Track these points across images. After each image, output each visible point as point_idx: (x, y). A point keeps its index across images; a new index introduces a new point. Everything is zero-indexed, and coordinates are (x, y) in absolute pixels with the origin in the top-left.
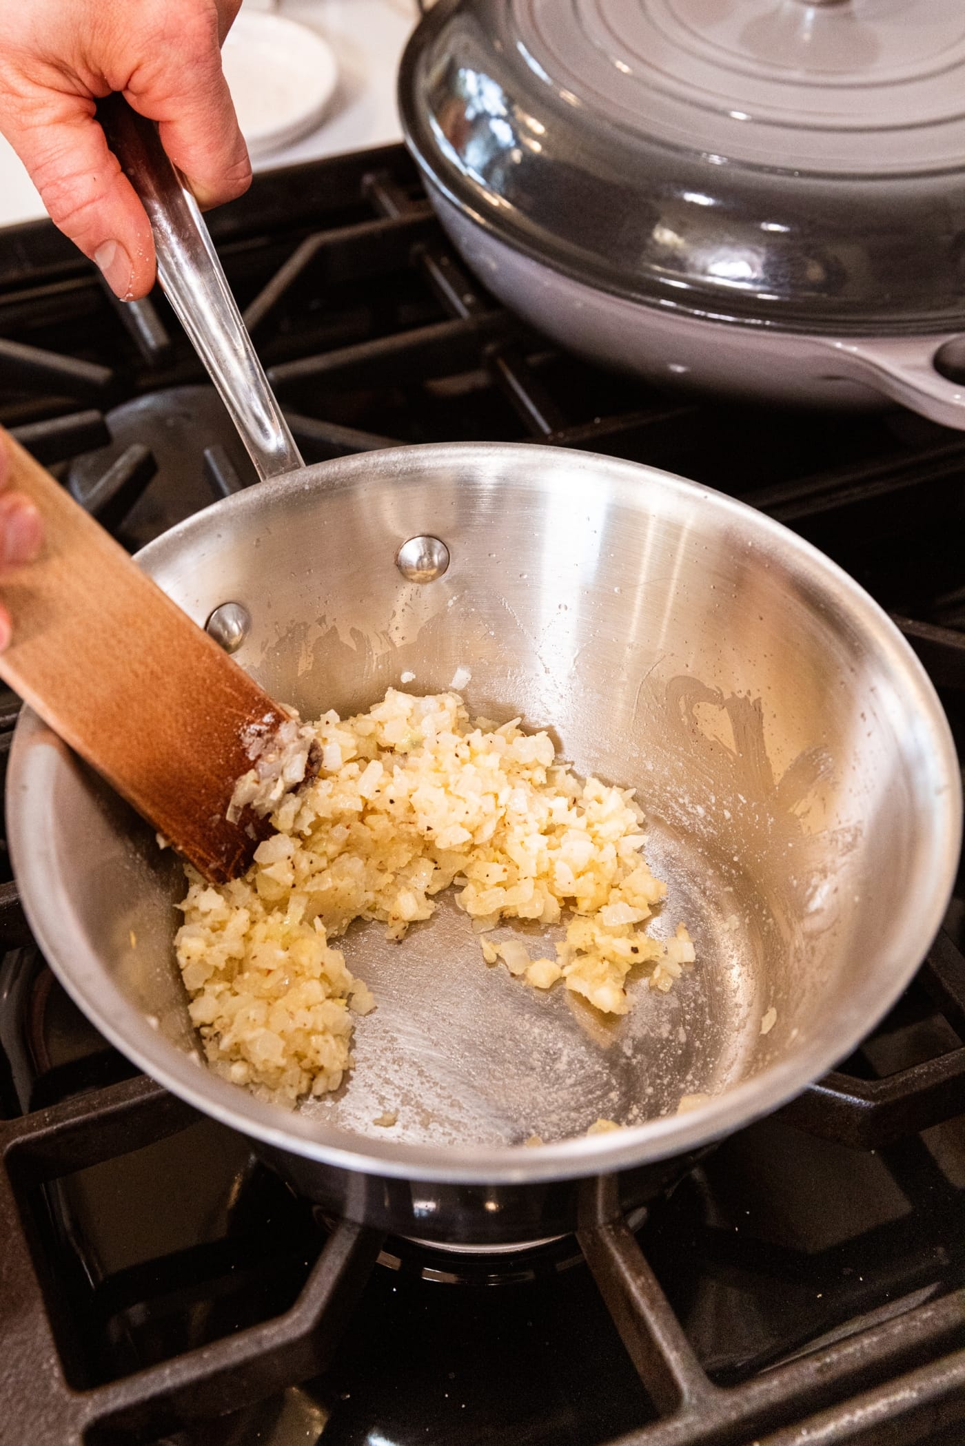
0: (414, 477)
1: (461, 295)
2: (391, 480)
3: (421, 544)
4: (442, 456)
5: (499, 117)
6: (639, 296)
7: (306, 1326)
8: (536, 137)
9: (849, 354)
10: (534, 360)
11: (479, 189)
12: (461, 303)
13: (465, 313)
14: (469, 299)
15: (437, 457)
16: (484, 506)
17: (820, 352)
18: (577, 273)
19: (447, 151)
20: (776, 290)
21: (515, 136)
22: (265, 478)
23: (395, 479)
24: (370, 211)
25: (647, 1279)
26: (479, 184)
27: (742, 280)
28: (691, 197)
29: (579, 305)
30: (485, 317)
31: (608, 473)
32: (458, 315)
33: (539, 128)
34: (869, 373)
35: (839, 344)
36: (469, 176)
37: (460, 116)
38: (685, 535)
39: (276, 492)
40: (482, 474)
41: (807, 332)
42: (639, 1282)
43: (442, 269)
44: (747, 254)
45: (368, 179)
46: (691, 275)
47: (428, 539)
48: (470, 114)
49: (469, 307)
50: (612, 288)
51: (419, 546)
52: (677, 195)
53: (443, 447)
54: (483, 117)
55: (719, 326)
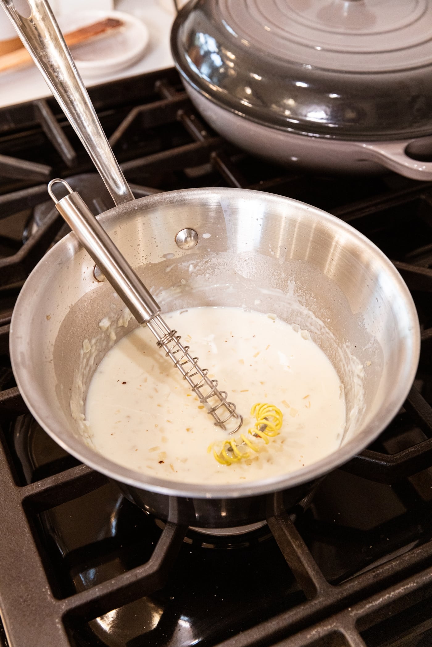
0: (182, 203)
1: (200, 131)
2: (172, 204)
3: (186, 232)
4: (194, 194)
5: (214, 52)
6: (278, 127)
7: (155, 568)
8: (231, 60)
9: (369, 150)
10: (233, 159)
11: (207, 83)
12: (201, 135)
13: (202, 139)
14: (204, 133)
15: (192, 194)
16: (212, 215)
17: (357, 149)
18: (251, 118)
19: (193, 68)
20: (337, 123)
21: (222, 60)
22: (118, 205)
23: (174, 204)
24: (159, 97)
25: (300, 542)
26: (207, 81)
27: (322, 119)
28: (299, 84)
29: (252, 133)
30: (211, 140)
31: (265, 200)
32: (199, 140)
33: (233, 57)
34: (379, 158)
35: (364, 145)
36: (203, 78)
37: (198, 52)
38: (297, 224)
39: (123, 211)
40: (211, 201)
41: (351, 140)
42: (297, 543)
43: (192, 121)
44: (324, 107)
45: (158, 84)
46: (300, 117)
47: (189, 230)
48: (202, 53)
49: (204, 137)
50: (267, 124)
51: (185, 233)
52: (293, 83)
53: (194, 190)
54: (208, 53)
55: (313, 139)
